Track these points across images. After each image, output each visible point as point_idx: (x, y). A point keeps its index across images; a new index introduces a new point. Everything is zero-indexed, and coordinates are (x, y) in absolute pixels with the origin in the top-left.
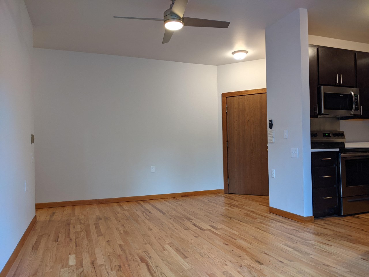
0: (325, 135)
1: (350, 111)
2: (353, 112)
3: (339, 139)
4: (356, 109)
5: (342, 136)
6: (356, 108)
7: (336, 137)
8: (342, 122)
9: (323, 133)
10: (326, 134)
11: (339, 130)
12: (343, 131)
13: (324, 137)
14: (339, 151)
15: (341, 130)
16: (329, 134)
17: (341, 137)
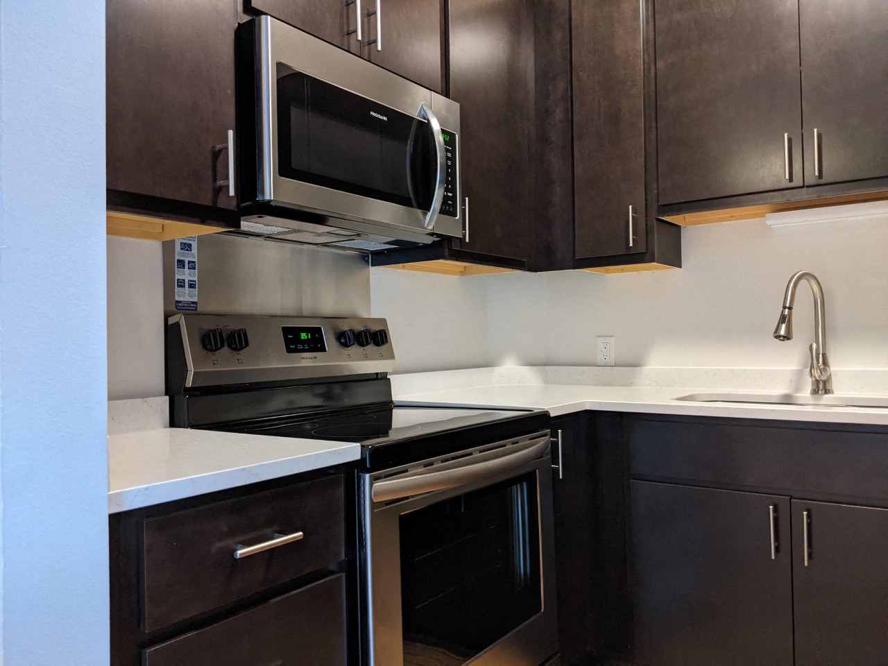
0: (297, 340)
1: (419, 212)
2: (431, 222)
3: (366, 357)
4: (448, 208)
5: (378, 344)
6: (445, 198)
7: (355, 349)
8: (380, 275)
9: (284, 329)
10: (303, 336)
11: (366, 316)
12: (384, 320)
13: (289, 350)
14: (363, 460)
15: (375, 313)
16: (316, 332)
17: (376, 348)
